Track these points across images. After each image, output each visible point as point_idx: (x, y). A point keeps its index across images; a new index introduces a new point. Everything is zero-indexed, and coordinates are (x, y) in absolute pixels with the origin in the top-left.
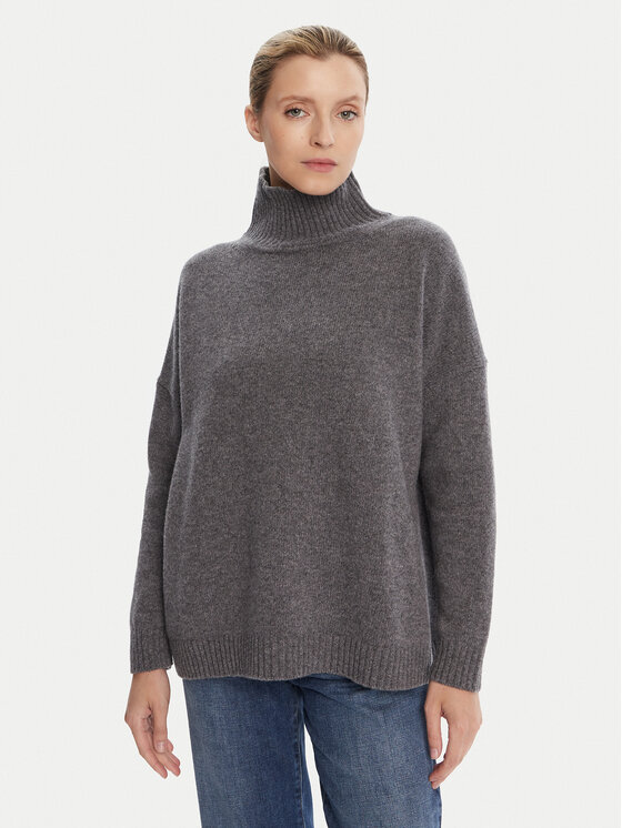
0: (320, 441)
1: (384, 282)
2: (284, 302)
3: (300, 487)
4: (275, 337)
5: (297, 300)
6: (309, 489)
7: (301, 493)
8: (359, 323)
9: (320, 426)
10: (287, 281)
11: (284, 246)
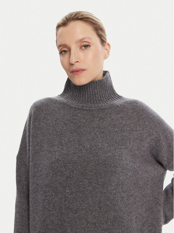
0: (104, 200)
1: (129, 128)
2: (84, 133)
3: (95, 221)
4: (81, 150)
5: (90, 133)
6: (99, 222)
7: (95, 224)
8: (120, 147)
9: (104, 193)
10: (84, 123)
11: (82, 107)
